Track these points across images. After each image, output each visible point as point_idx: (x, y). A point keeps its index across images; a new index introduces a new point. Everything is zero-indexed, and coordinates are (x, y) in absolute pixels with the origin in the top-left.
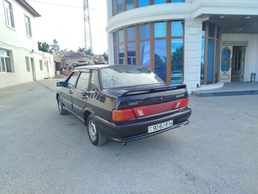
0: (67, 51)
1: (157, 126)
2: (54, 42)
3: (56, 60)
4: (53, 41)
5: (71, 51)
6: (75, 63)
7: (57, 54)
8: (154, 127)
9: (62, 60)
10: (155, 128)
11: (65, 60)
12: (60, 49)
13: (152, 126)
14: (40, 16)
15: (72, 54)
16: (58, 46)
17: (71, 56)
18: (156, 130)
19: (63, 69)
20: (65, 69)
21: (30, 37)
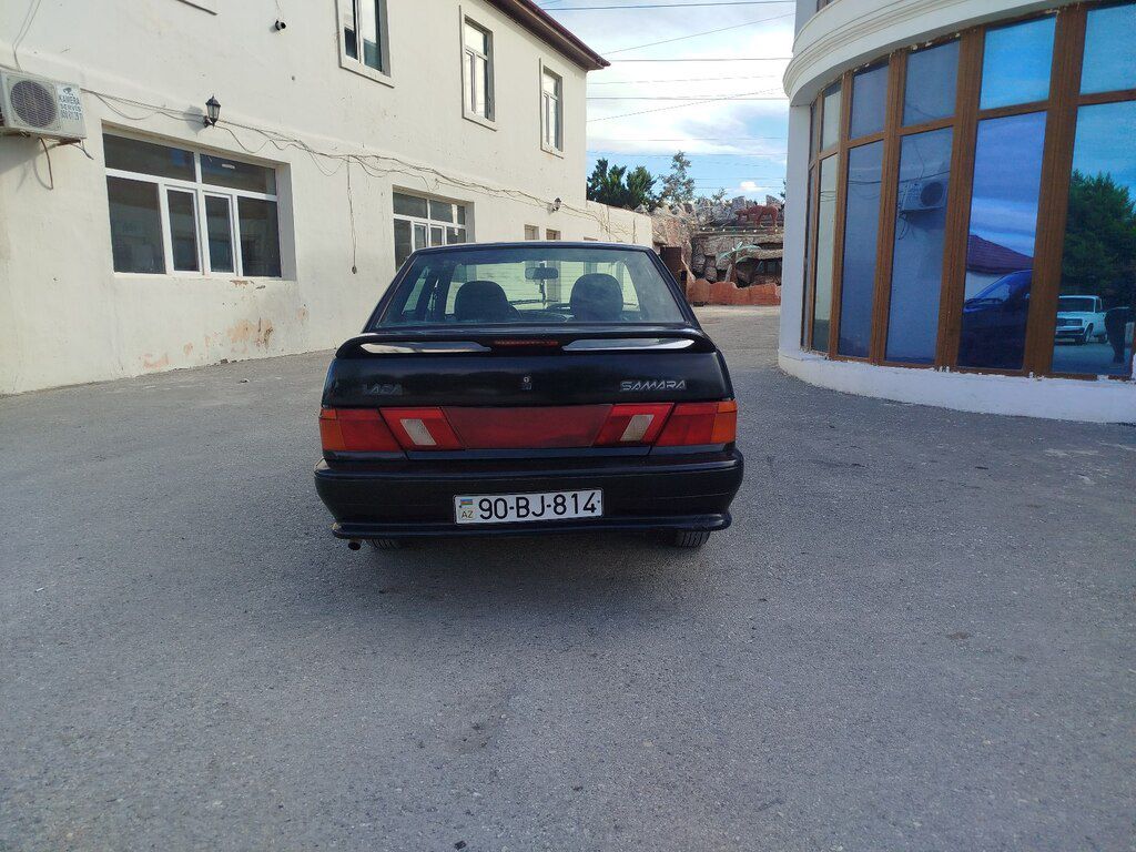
0: (723, 200)
1: (501, 504)
2: (675, 166)
3: (662, 239)
4: (671, 162)
5: (739, 200)
6: (744, 252)
7: (675, 213)
8: (486, 505)
9: (693, 241)
10: (490, 509)
11: (705, 237)
12: (694, 192)
13: (477, 499)
14: (606, 64)
15: (739, 214)
16: (690, 181)
17: (733, 223)
18: (494, 519)
19: (691, 276)
20: (698, 275)
21: (556, 151)
